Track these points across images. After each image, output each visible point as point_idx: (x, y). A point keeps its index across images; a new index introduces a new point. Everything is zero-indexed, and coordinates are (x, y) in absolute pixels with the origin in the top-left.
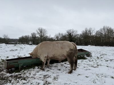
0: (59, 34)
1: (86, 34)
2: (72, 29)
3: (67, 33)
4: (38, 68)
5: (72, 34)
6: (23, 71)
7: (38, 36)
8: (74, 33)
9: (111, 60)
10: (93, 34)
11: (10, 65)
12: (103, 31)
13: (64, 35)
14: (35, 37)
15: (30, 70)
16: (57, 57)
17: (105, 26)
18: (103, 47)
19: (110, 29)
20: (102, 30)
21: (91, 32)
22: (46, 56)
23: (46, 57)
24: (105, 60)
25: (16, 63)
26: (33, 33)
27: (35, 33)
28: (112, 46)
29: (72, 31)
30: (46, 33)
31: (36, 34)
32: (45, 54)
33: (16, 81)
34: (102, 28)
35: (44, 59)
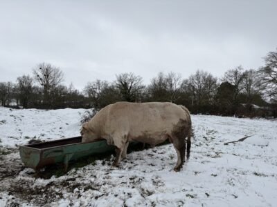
0: (98, 83)
1: (160, 85)
2: (129, 73)
3: (119, 81)
4: (103, 164)
5: (130, 85)
6: (74, 170)
7: (37, 84)
8: (134, 82)
9: (233, 142)
10: (177, 87)
11: (48, 156)
12: (197, 81)
13: (109, 85)
14: (30, 87)
15: (87, 168)
16: (151, 137)
17: (200, 71)
18: (198, 115)
19: (210, 77)
20: (193, 79)
21: (173, 82)
22: (127, 134)
23: (125, 136)
24: (223, 143)
25: (60, 154)
26: (24, 77)
27: (28, 77)
28: (214, 115)
29: (129, 77)
30: (60, 77)
31: (31, 80)
32: (125, 130)
33: (74, 194)
34: (195, 74)
35: (122, 142)
